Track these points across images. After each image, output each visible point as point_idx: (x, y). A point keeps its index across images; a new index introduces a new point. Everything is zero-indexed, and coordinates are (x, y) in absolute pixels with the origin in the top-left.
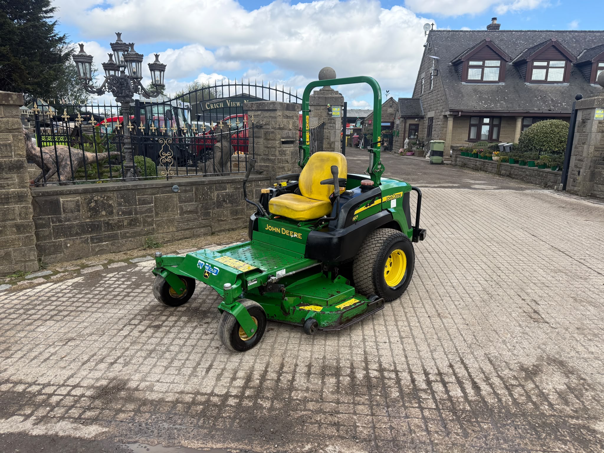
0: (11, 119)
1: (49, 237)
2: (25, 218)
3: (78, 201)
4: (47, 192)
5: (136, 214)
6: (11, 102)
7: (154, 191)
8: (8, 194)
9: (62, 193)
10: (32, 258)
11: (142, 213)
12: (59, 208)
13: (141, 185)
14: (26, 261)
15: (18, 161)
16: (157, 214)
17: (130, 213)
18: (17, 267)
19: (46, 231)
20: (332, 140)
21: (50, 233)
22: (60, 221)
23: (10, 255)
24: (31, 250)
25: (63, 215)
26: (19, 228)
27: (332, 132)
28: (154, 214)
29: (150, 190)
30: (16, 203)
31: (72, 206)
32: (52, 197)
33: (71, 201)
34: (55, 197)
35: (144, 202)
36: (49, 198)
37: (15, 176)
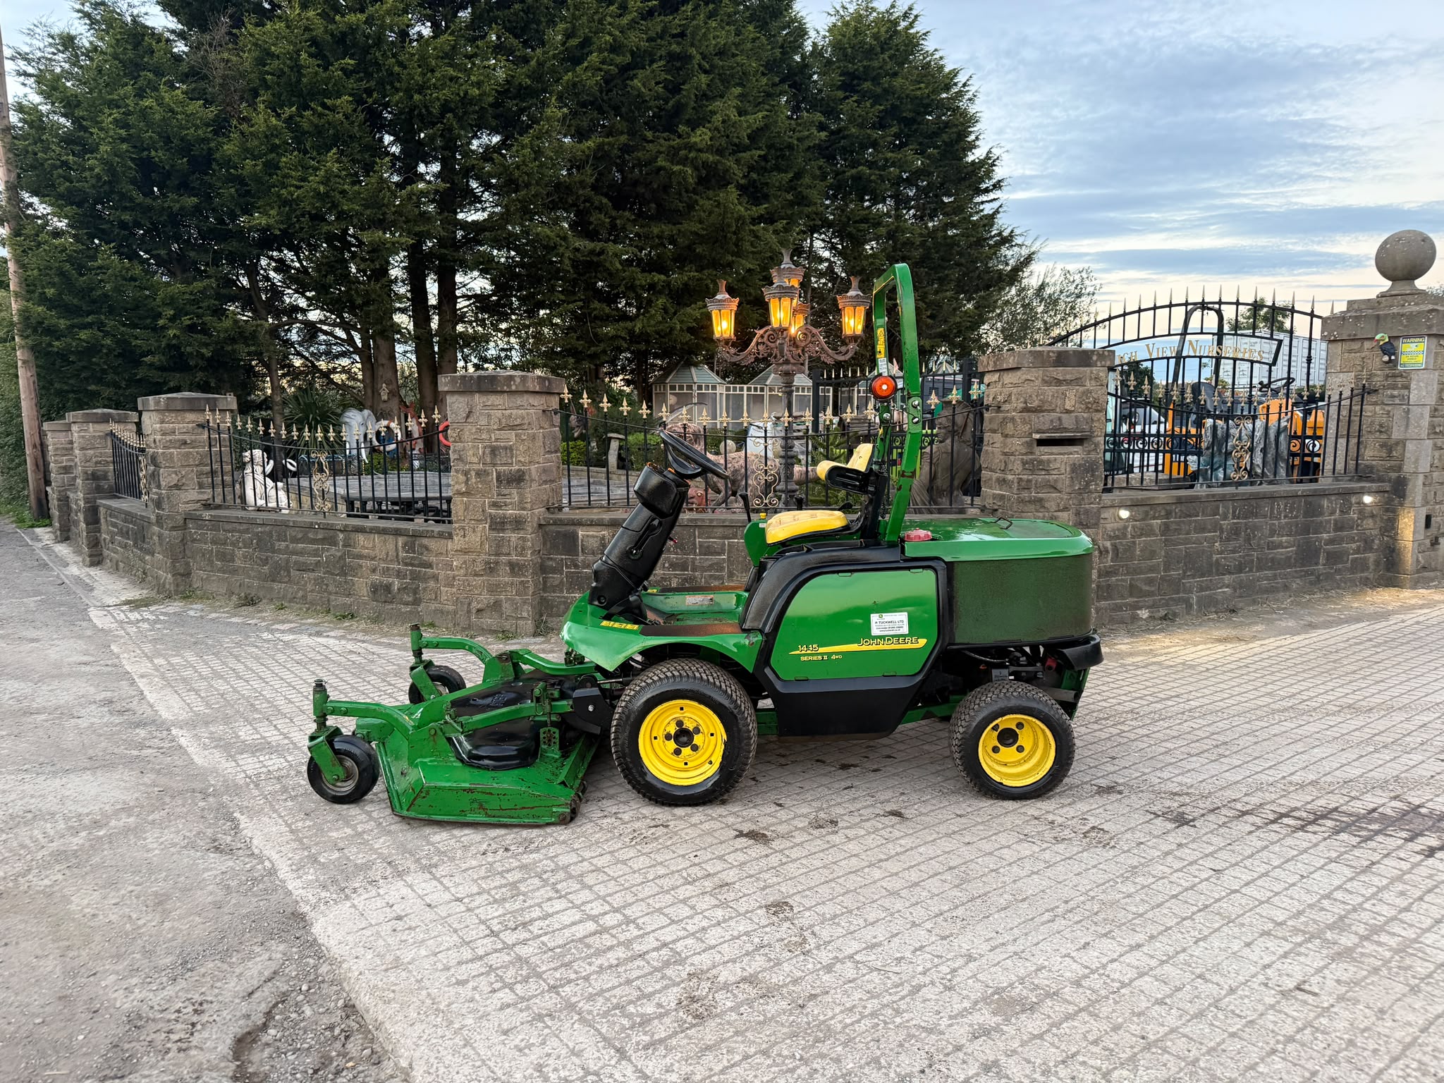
0: (514, 412)
1: (559, 587)
2: (521, 555)
3: (603, 538)
4: (560, 520)
5: (694, 570)
6: (514, 388)
7: (729, 531)
8: (505, 517)
9: (580, 523)
10: (525, 614)
11: (704, 569)
12: (576, 545)
13: (703, 520)
14: (517, 618)
15: (519, 470)
16: (731, 575)
17: (684, 567)
18: (507, 625)
19: (555, 578)
20: (1396, 435)
21: (562, 582)
22: (576, 566)
23: (501, 606)
24: (525, 602)
25: (581, 558)
26: (515, 568)
27: (1398, 413)
28: (725, 573)
29: (721, 530)
30: (513, 530)
31: (593, 543)
32: (568, 528)
33: (593, 536)
34: (572, 528)
35: (708, 551)
36: (562, 529)
37: (514, 491)
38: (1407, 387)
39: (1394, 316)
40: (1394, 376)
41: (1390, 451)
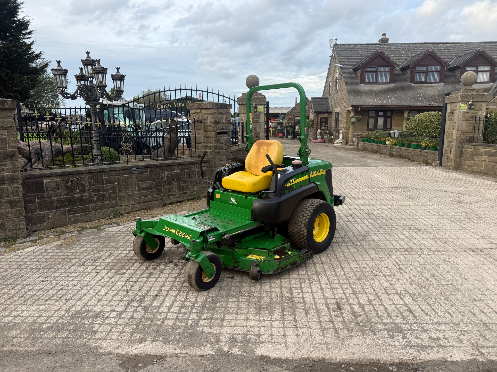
0: (6, 120)
1: (35, 210)
2: (16, 196)
3: (57, 182)
4: (34, 175)
5: (103, 191)
6: (7, 107)
7: (117, 173)
8: (3, 177)
9: (45, 176)
10: (22, 226)
11: (107, 190)
12: (43, 187)
13: (107, 168)
14: (17, 229)
15: (11, 151)
16: (120, 191)
17: (98, 190)
18: (10, 234)
19: (32, 206)
20: (258, 131)
21: (36, 207)
22: (44, 198)
23: (4, 225)
24: (21, 220)
25: (46, 193)
26: (12, 204)
27: (258, 124)
28: (117, 191)
29: (114, 172)
30: (10, 184)
31: (53, 185)
32: (38, 179)
33: (52, 182)
34: (40, 179)
35: (109, 182)
36: (35, 180)
37: (9, 163)
38: (260, 118)
39: (256, 98)
40: (257, 115)
41: (257, 135)
